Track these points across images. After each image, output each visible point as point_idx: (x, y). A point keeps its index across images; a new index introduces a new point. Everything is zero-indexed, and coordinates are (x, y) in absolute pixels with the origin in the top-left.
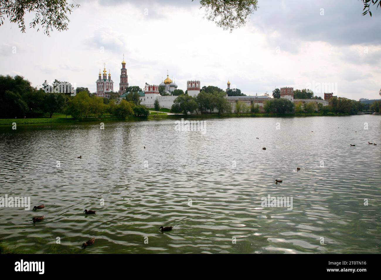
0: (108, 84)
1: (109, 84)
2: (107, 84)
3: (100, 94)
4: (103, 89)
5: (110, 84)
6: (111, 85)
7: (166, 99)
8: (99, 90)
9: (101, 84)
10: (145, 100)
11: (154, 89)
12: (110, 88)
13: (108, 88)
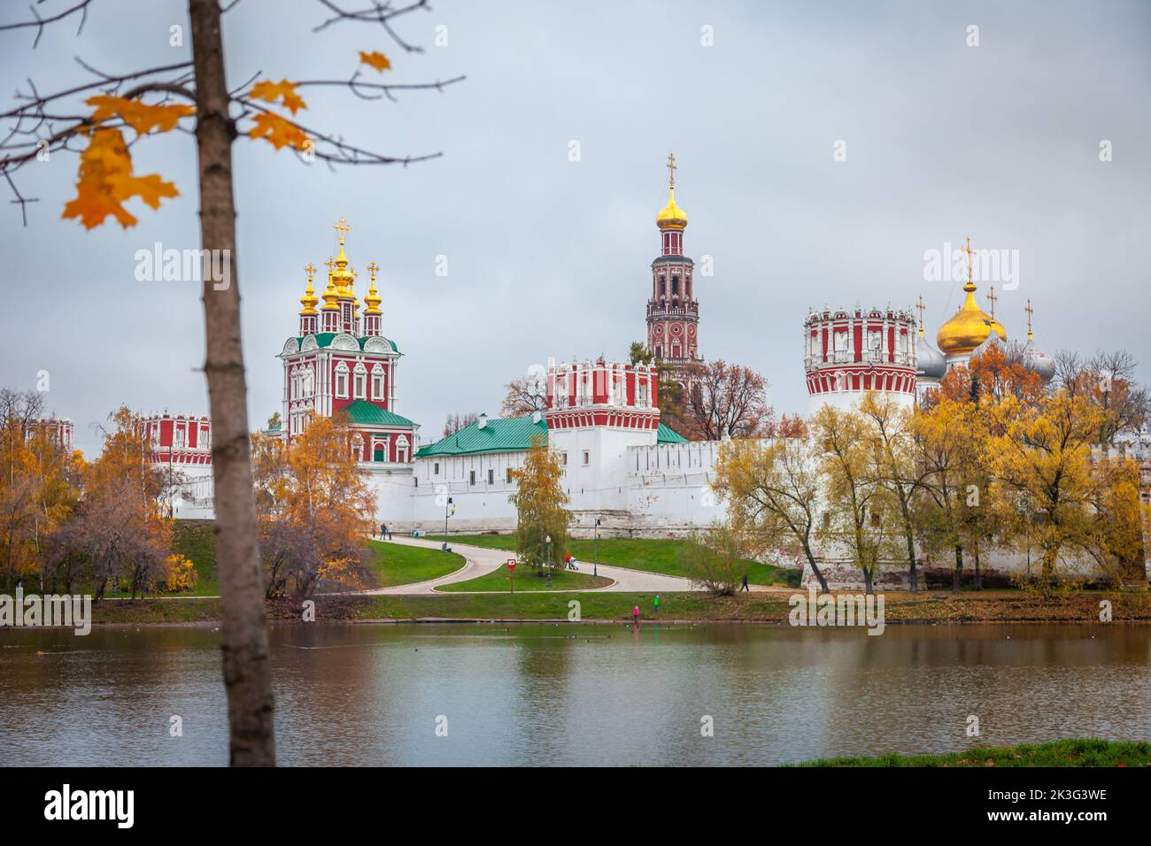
0: (351, 365)
1: (360, 369)
2: (342, 367)
5: (369, 367)
6: (377, 369)
8: (295, 410)
9: (307, 366)
12: (364, 396)
13: (346, 395)
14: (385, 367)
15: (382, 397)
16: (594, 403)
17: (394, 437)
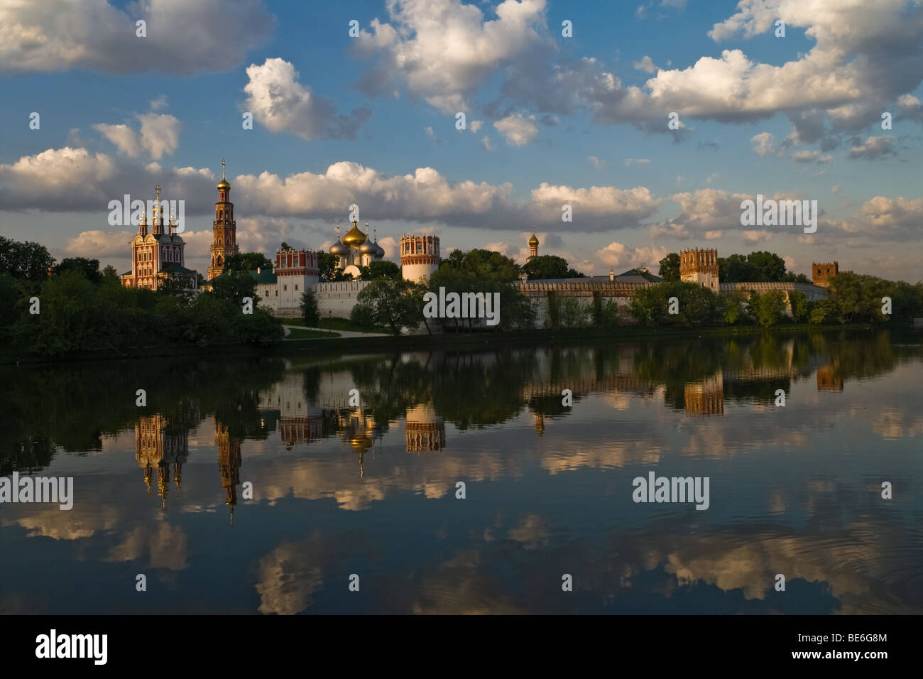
0: (168, 248)
1: (171, 249)
2: (165, 248)
3: (143, 279)
4: (153, 263)
5: (174, 248)
6: (177, 250)
7: (339, 291)
8: (140, 266)
9: (147, 247)
10: (277, 295)
11: (303, 263)
12: (173, 261)
13: (166, 260)
14: (180, 249)
15: (179, 261)
16: (300, 265)
17: (190, 277)
